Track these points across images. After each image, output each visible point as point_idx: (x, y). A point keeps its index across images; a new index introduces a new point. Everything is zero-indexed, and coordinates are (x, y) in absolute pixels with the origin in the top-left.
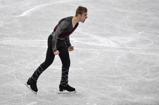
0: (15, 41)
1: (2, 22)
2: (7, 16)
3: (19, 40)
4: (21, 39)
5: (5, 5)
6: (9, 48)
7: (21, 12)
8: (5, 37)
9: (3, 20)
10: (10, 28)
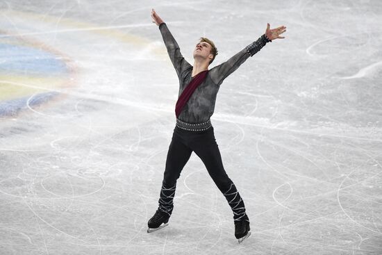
0: (341, 130)
1: (315, 88)
2: (327, 76)
3: (350, 128)
4: (354, 126)
5: (323, 54)
6: (328, 144)
7: (356, 70)
8: (320, 120)
9: (318, 86)
10: (331, 102)
